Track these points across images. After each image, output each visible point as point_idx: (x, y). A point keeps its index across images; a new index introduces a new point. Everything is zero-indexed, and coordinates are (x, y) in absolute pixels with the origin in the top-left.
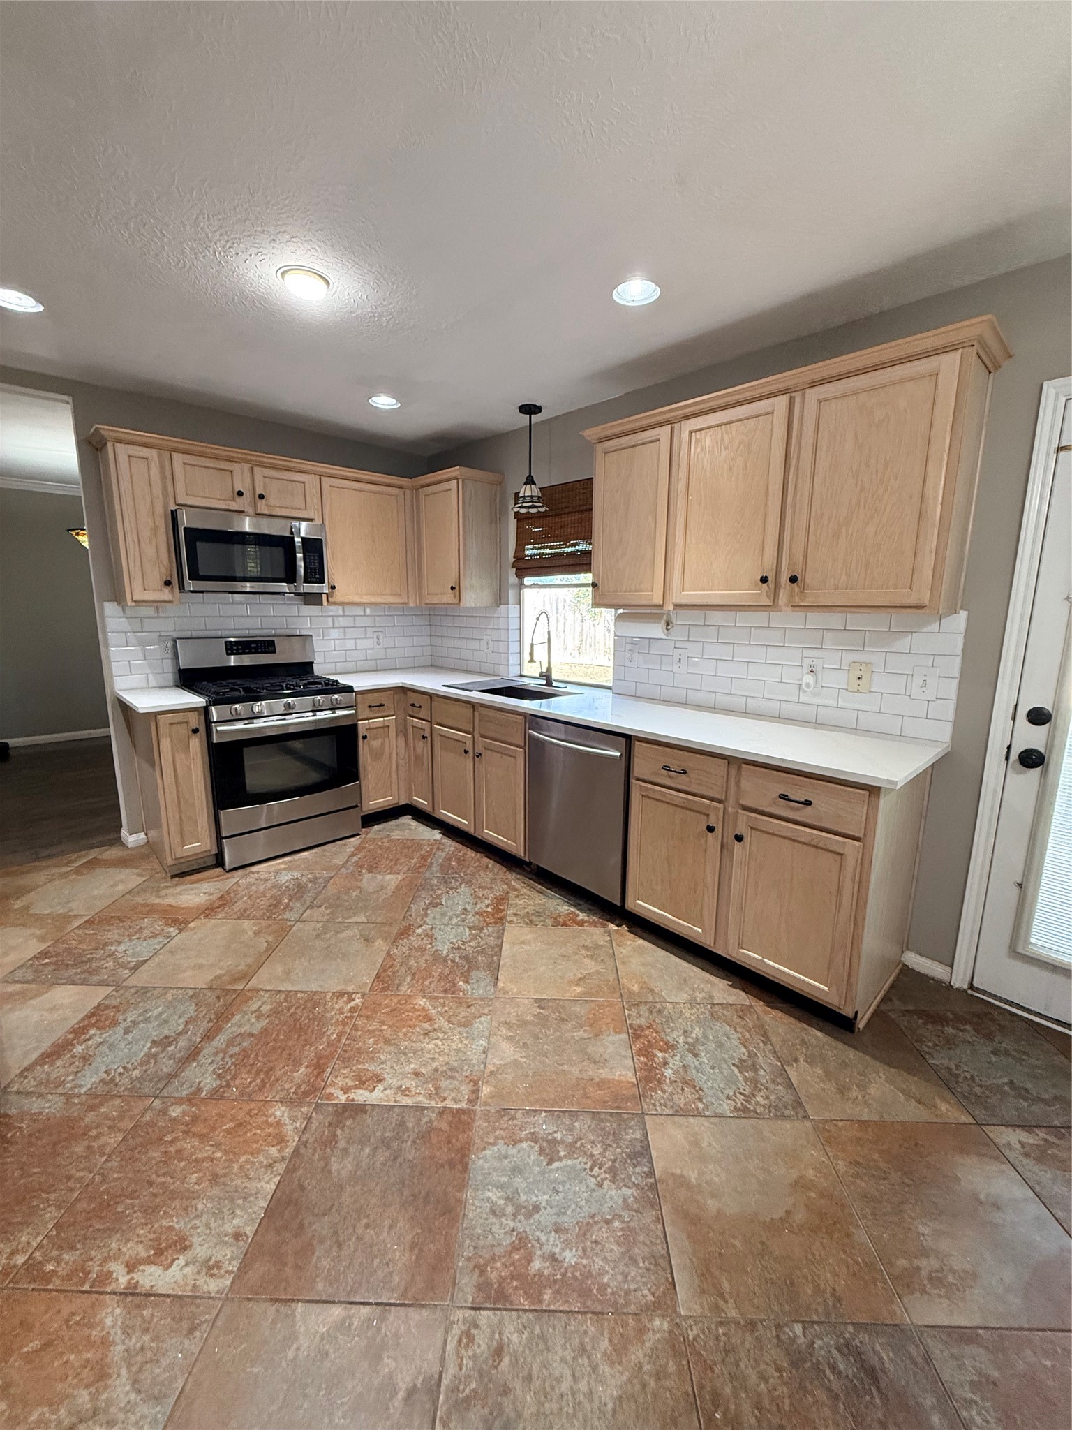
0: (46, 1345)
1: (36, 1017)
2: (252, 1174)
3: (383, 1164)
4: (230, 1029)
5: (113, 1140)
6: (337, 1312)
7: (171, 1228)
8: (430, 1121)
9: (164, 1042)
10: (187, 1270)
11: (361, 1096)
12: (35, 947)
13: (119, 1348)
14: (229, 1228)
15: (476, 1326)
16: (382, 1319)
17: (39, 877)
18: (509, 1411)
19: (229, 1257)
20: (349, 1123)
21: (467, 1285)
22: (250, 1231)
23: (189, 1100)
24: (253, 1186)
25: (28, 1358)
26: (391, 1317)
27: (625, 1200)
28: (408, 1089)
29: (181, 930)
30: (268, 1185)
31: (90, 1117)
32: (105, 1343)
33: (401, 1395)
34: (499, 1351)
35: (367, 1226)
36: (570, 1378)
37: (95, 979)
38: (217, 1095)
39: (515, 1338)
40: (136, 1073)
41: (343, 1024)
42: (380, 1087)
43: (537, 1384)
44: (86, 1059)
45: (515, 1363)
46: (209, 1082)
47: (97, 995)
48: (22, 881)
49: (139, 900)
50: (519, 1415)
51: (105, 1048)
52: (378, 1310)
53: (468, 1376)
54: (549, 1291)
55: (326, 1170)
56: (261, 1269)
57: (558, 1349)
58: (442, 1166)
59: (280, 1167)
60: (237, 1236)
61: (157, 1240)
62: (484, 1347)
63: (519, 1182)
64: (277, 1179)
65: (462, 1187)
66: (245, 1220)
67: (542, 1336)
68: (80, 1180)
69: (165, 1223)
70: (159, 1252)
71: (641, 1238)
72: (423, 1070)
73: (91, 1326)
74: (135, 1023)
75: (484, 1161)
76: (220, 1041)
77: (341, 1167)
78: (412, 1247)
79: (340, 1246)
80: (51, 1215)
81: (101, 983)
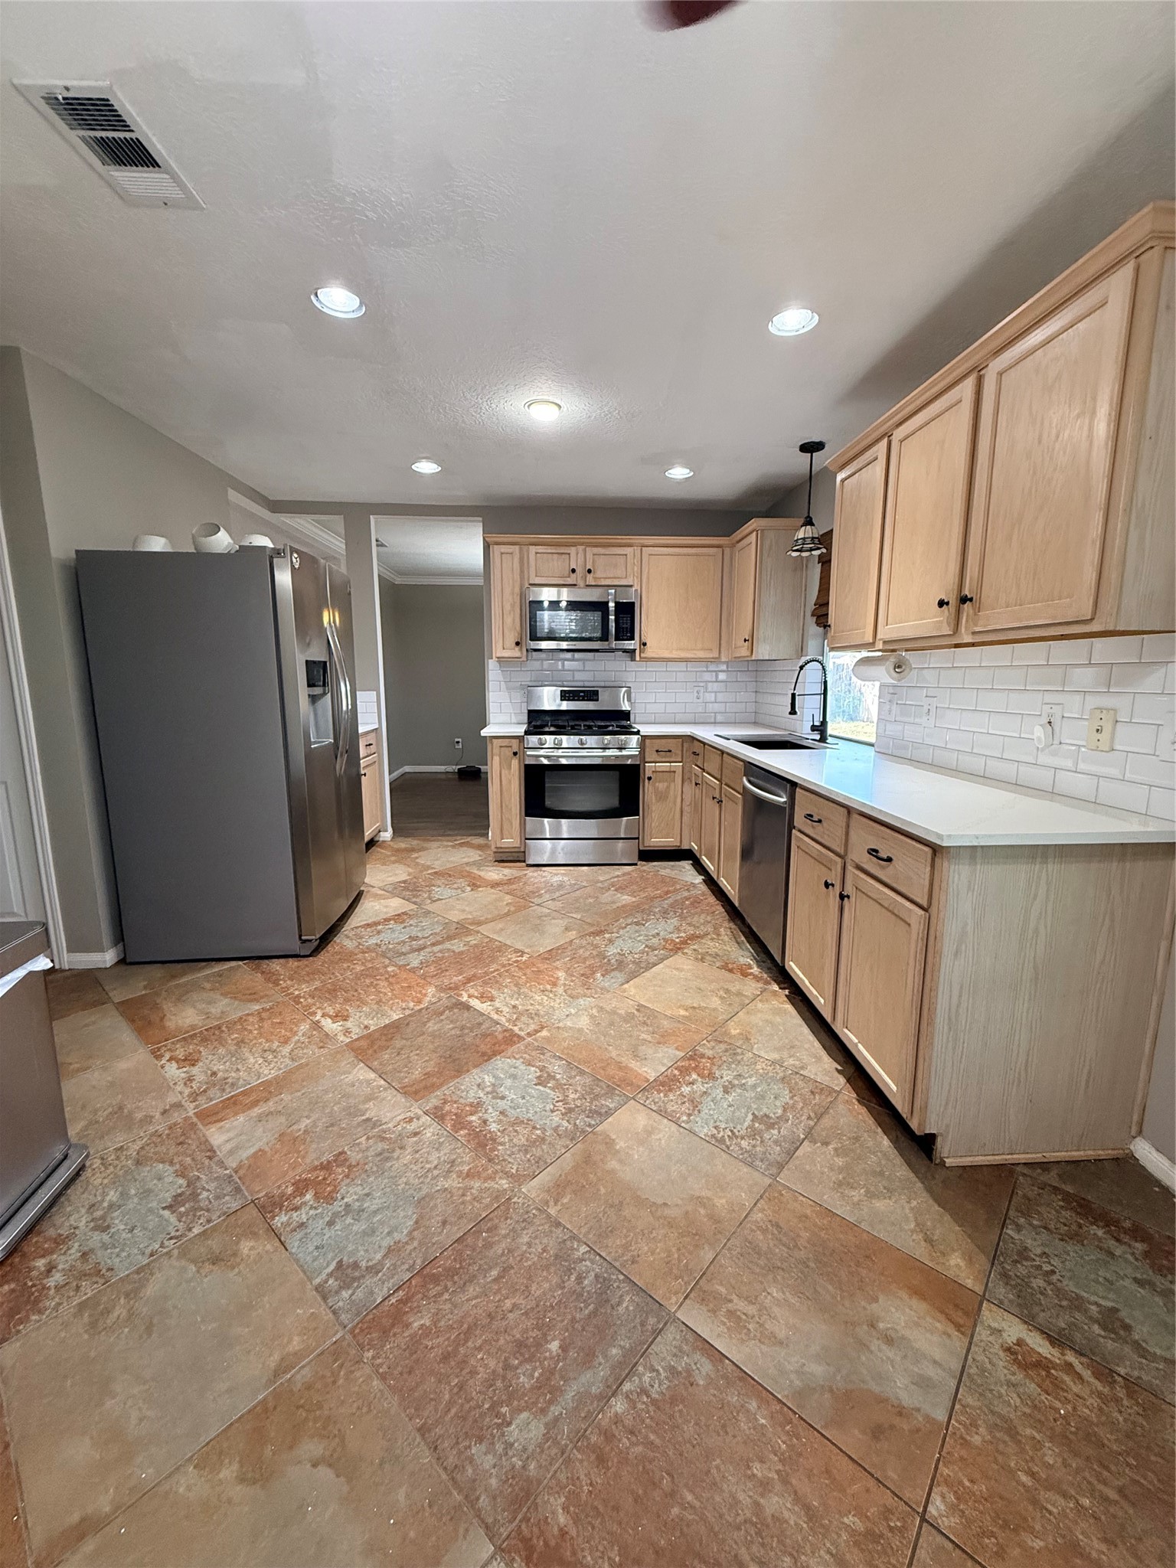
0: (280, 1023)
1: (377, 908)
2: (394, 1008)
3: (451, 1036)
4: (447, 945)
5: (359, 968)
6: (373, 1075)
7: (347, 1010)
8: (496, 1031)
9: (416, 938)
10: (339, 1028)
11: (475, 1003)
12: (404, 877)
13: (297, 1038)
14: (366, 1023)
15: (418, 1119)
16: (385, 1089)
17: (435, 844)
18: (395, 1155)
19: (356, 1032)
20: (456, 1011)
21: (433, 1101)
22: (372, 1028)
23: (399, 967)
24: (390, 1012)
25: (273, 1023)
26: (389, 1091)
27: (558, 1126)
28: (501, 1012)
29: (472, 890)
30: (396, 1016)
31: (360, 956)
32: (295, 1033)
33: (364, 1118)
34: (416, 1134)
35: (417, 1055)
36: (433, 1166)
37: (414, 900)
38: (413, 970)
39: (429, 1135)
40: (391, 946)
41: (504, 966)
42: (489, 1003)
43: (417, 1156)
44: (379, 932)
45: (416, 1143)
46: (415, 963)
47: (408, 907)
48: (426, 845)
49: (468, 869)
50: (398, 1158)
51: (389, 931)
52: (387, 1085)
53: (394, 1132)
54: (466, 1131)
55: (425, 1024)
56: (364, 1043)
57: (442, 1153)
58: (478, 1052)
59: (407, 1012)
60: (366, 1027)
61: (340, 1012)
62: (412, 1128)
63: (509, 1082)
64: (402, 1016)
65: (476, 1066)
66: (374, 1024)
67: (441, 1144)
68: (336, 976)
69: (347, 1008)
70: (337, 1016)
71: (544, 1147)
72: (520, 1007)
73: (296, 1026)
74: (411, 925)
75: (500, 1063)
76: (436, 949)
77: (432, 1026)
78: (425, 1075)
79: (399, 1054)
80: (317, 984)
81: (415, 903)
